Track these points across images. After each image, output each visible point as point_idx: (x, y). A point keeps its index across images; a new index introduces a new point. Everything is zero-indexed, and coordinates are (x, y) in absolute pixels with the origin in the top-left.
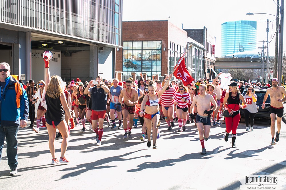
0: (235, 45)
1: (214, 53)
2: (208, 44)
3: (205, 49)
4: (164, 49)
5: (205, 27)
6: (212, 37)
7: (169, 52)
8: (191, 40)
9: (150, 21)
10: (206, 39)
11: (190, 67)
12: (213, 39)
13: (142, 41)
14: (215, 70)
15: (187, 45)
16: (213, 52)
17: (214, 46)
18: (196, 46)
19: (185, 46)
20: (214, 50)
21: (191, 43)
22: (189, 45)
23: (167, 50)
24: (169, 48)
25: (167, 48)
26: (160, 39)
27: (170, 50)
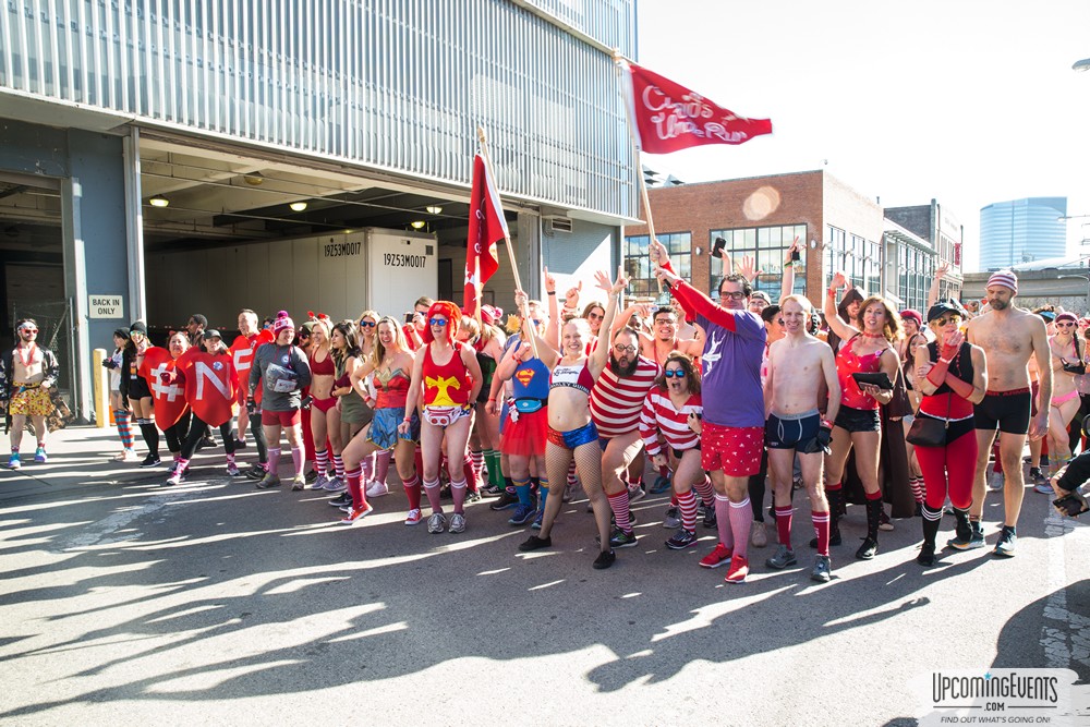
0: (1012, 252)
1: (957, 263)
2: (944, 240)
3: (936, 250)
4: (813, 244)
5: (934, 201)
6: (953, 226)
7: (826, 252)
8: (892, 226)
9: (776, 176)
10: (937, 227)
11: (893, 291)
12: (956, 229)
13: (757, 228)
14: (961, 302)
15: (883, 238)
16: (957, 260)
17: (958, 247)
18: (908, 242)
19: (878, 240)
20: (958, 255)
21: (895, 235)
22: (888, 240)
23: (820, 246)
24: (826, 239)
25: (821, 240)
26: (803, 219)
27: (830, 245)
